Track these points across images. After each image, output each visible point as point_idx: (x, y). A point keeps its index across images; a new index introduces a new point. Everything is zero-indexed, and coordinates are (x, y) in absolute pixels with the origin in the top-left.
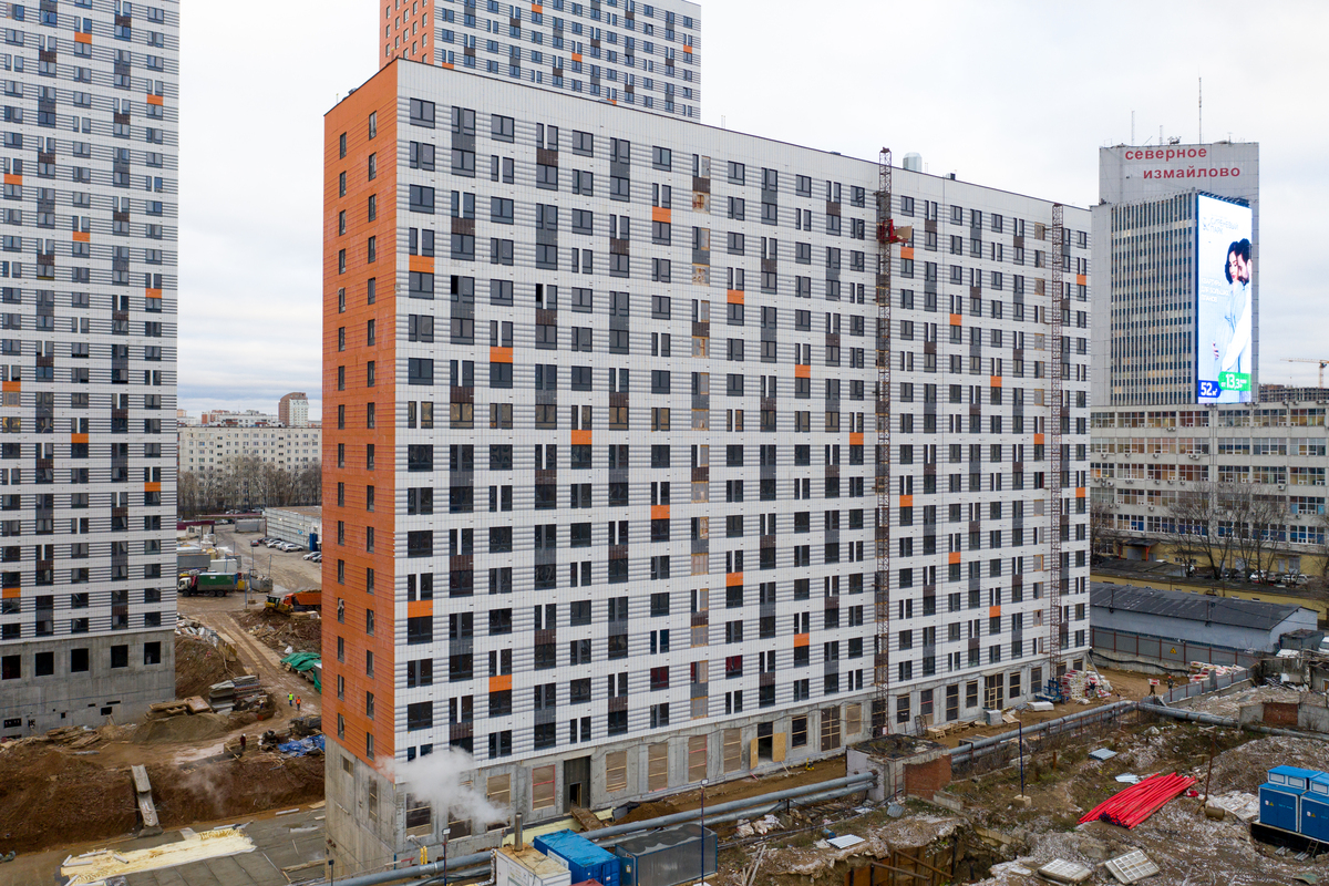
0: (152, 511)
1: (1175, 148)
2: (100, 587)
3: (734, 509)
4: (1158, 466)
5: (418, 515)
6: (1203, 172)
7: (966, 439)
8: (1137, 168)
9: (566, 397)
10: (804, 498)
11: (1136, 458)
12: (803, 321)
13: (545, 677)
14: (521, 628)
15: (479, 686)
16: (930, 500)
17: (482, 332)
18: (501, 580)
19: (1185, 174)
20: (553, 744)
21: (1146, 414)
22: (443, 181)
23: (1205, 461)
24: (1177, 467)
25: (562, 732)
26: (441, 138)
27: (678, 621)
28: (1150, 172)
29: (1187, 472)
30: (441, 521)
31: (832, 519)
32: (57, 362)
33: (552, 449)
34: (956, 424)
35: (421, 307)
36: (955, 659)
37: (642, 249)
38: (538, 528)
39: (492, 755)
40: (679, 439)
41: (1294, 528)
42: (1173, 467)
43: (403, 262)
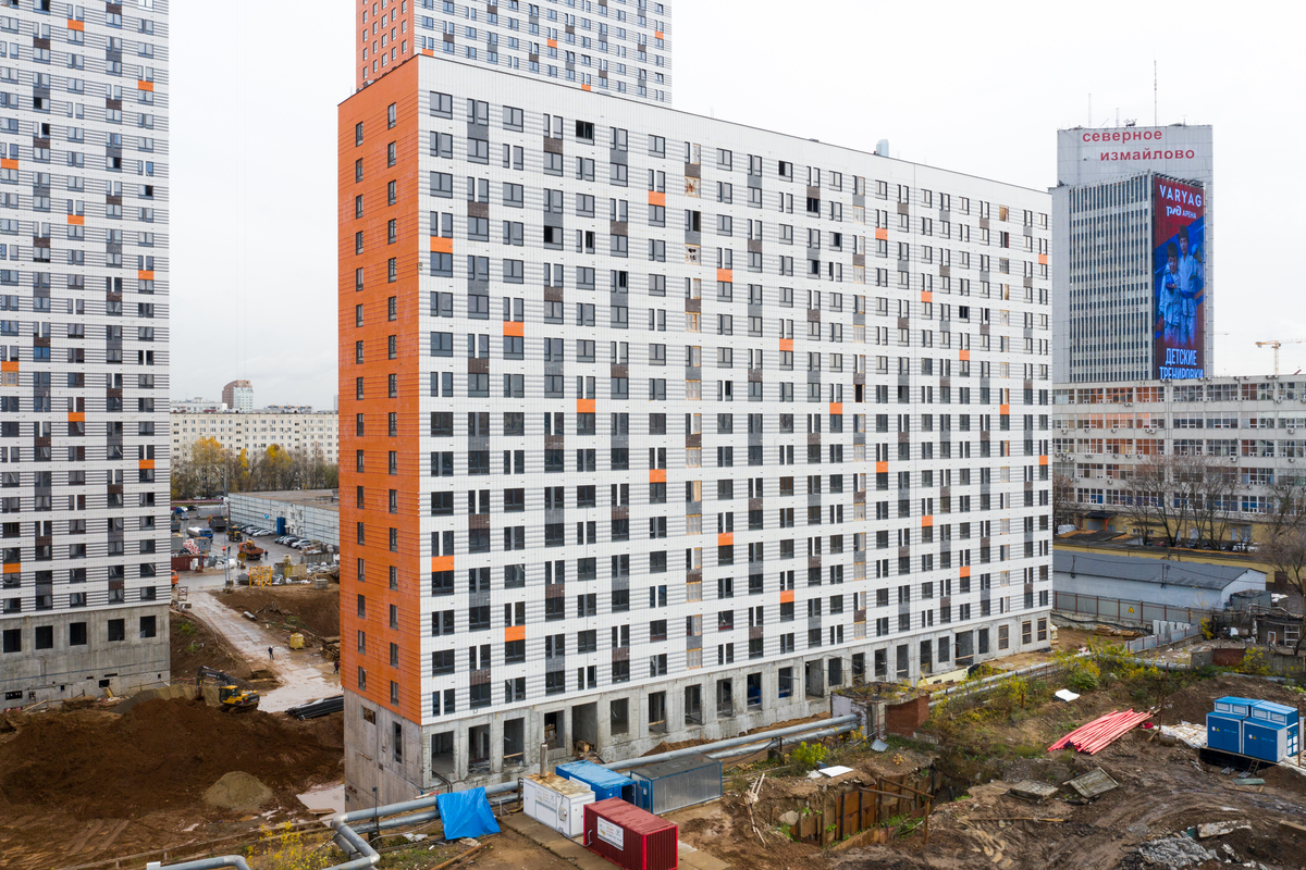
0: (147, 488)
1: (1130, 130)
2: (97, 562)
3: (725, 473)
4: (1116, 441)
5: (440, 477)
6: (1158, 154)
7: (937, 409)
8: (1094, 150)
9: (572, 369)
10: (788, 463)
11: (1095, 433)
12: (787, 298)
13: (555, 628)
14: (533, 583)
15: (496, 636)
16: (904, 466)
17: (496, 308)
18: (515, 538)
19: (1142, 156)
20: (562, 690)
21: (1104, 391)
22: (461, 168)
23: (1160, 435)
24: (1134, 442)
25: (571, 680)
26: (458, 127)
27: (674, 576)
28: (1107, 154)
29: (1144, 446)
30: (461, 483)
31: (814, 483)
32: (54, 343)
33: (560, 417)
34: (927, 395)
35: (442, 284)
36: (928, 617)
37: (640, 231)
38: (548, 490)
39: (509, 699)
40: (674, 408)
41: (1245, 498)
42: (1130, 441)
43: (425, 244)
